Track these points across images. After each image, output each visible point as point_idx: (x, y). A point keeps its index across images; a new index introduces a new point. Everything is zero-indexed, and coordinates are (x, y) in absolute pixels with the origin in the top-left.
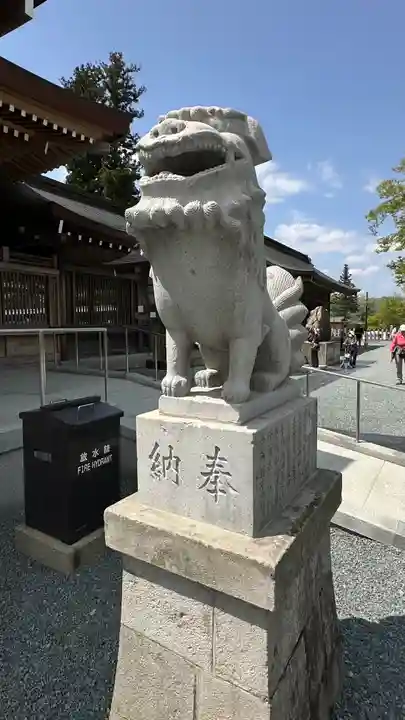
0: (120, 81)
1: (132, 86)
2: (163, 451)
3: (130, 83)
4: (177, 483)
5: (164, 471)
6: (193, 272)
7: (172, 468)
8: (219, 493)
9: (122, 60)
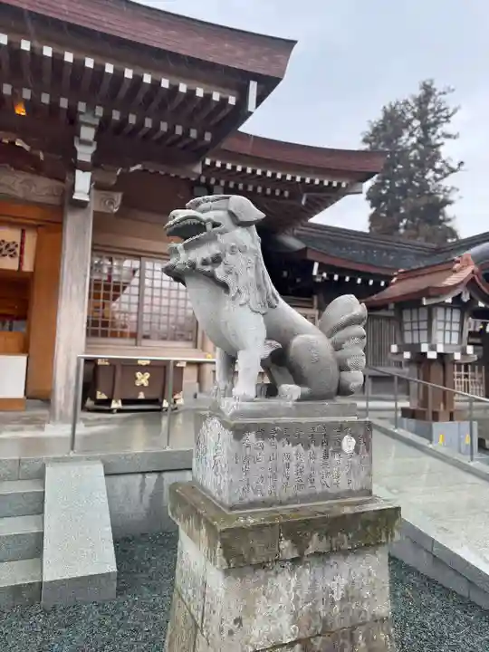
1: (445, 109)
3: (443, 107)
9: (433, 86)
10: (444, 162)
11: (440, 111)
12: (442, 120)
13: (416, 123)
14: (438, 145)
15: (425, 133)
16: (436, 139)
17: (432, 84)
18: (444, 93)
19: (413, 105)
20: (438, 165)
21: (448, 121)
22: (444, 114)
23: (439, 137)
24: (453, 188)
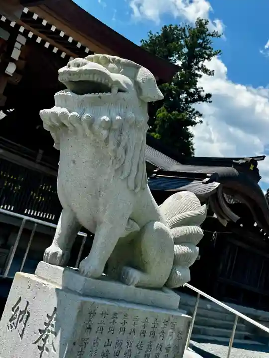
0: (200, 41)
1: (210, 48)
2: (22, 307)
3: (208, 46)
4: (22, 335)
5: (17, 324)
6: (74, 162)
7: (22, 322)
8: (45, 351)
9: (206, 26)
10: (197, 89)
11: (205, 48)
12: (205, 55)
13: (185, 50)
14: (197, 75)
15: (190, 61)
16: (196, 69)
17: (206, 24)
18: (212, 35)
19: (188, 35)
20: (192, 90)
21: (209, 59)
22: (208, 52)
23: (198, 69)
24: (197, 113)
